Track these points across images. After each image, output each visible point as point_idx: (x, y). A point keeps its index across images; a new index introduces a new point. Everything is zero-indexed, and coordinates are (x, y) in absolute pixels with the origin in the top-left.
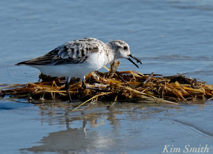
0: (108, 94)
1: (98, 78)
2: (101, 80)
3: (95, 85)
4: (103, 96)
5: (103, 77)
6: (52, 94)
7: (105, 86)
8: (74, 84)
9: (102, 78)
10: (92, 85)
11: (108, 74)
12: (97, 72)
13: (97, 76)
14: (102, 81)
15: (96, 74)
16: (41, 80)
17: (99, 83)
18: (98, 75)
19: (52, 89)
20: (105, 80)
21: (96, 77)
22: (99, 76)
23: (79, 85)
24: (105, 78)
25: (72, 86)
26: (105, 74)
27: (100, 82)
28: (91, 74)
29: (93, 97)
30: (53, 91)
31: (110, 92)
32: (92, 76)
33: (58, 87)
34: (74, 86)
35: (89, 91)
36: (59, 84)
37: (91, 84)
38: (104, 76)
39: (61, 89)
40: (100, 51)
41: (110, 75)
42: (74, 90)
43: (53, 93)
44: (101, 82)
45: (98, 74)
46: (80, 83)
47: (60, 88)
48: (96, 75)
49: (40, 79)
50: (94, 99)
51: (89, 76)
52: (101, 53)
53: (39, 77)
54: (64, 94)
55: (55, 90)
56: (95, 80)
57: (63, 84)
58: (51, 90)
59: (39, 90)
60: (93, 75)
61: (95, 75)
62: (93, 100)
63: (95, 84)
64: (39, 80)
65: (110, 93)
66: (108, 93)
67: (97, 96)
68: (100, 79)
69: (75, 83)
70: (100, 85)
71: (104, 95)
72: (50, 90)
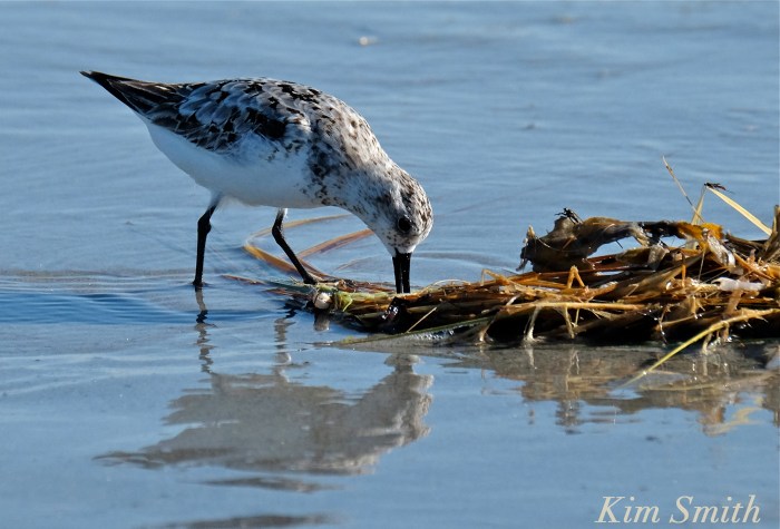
0: (764, 316)
1: (732, 260)
2: (742, 267)
3: (718, 283)
4: (746, 323)
5: (748, 255)
6: (567, 315)
7: (756, 287)
8: (645, 281)
9: (745, 259)
10: (709, 283)
11: (767, 246)
12: (728, 237)
13: (726, 251)
14: (746, 270)
15: (725, 245)
16: (529, 266)
17: (734, 277)
18: (729, 249)
19: (567, 296)
20: (755, 267)
21: (722, 257)
22: (734, 250)
23: (662, 285)
24: (756, 261)
25: (637, 285)
26: (755, 244)
27: (736, 272)
28: (705, 245)
29: (712, 328)
30: (569, 305)
31: (772, 310)
32: (710, 253)
33: (587, 290)
34: (647, 285)
35: (696, 304)
36: (592, 281)
37: (705, 279)
38: (753, 251)
39: (598, 298)
40: (288, 142)
41: (772, 250)
42: (645, 302)
43: (572, 311)
44: (741, 272)
45: (731, 244)
46: (668, 276)
47: (595, 292)
48: (723, 248)
49: (525, 262)
50: (715, 333)
51: (700, 251)
52: (289, 148)
53: (522, 256)
54: (608, 315)
55: (577, 301)
56: (719, 265)
57: (606, 279)
58: (564, 300)
59: (522, 299)
60: (712, 249)
61: (718, 248)
62: (713, 339)
63: (720, 280)
64: (522, 267)
65: (773, 313)
66: (764, 312)
67: (726, 322)
68: (737, 262)
69: (647, 276)
70: (737, 284)
71: (752, 321)
72: (561, 301)
